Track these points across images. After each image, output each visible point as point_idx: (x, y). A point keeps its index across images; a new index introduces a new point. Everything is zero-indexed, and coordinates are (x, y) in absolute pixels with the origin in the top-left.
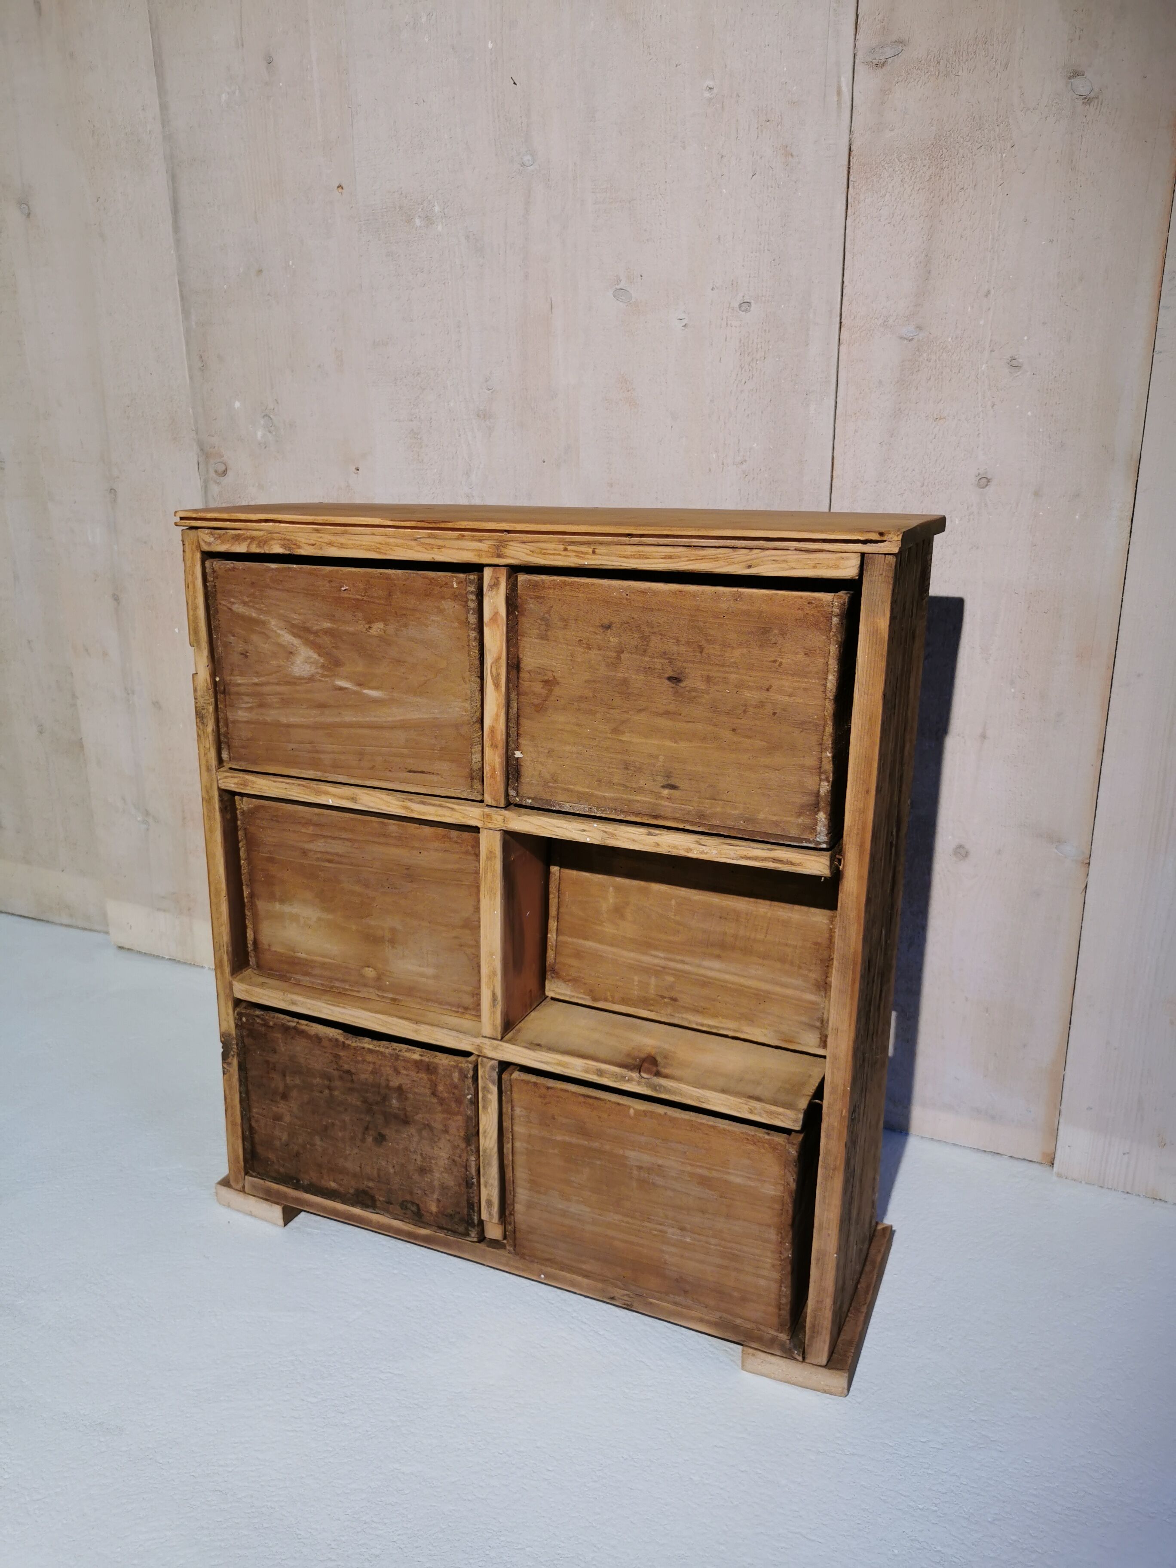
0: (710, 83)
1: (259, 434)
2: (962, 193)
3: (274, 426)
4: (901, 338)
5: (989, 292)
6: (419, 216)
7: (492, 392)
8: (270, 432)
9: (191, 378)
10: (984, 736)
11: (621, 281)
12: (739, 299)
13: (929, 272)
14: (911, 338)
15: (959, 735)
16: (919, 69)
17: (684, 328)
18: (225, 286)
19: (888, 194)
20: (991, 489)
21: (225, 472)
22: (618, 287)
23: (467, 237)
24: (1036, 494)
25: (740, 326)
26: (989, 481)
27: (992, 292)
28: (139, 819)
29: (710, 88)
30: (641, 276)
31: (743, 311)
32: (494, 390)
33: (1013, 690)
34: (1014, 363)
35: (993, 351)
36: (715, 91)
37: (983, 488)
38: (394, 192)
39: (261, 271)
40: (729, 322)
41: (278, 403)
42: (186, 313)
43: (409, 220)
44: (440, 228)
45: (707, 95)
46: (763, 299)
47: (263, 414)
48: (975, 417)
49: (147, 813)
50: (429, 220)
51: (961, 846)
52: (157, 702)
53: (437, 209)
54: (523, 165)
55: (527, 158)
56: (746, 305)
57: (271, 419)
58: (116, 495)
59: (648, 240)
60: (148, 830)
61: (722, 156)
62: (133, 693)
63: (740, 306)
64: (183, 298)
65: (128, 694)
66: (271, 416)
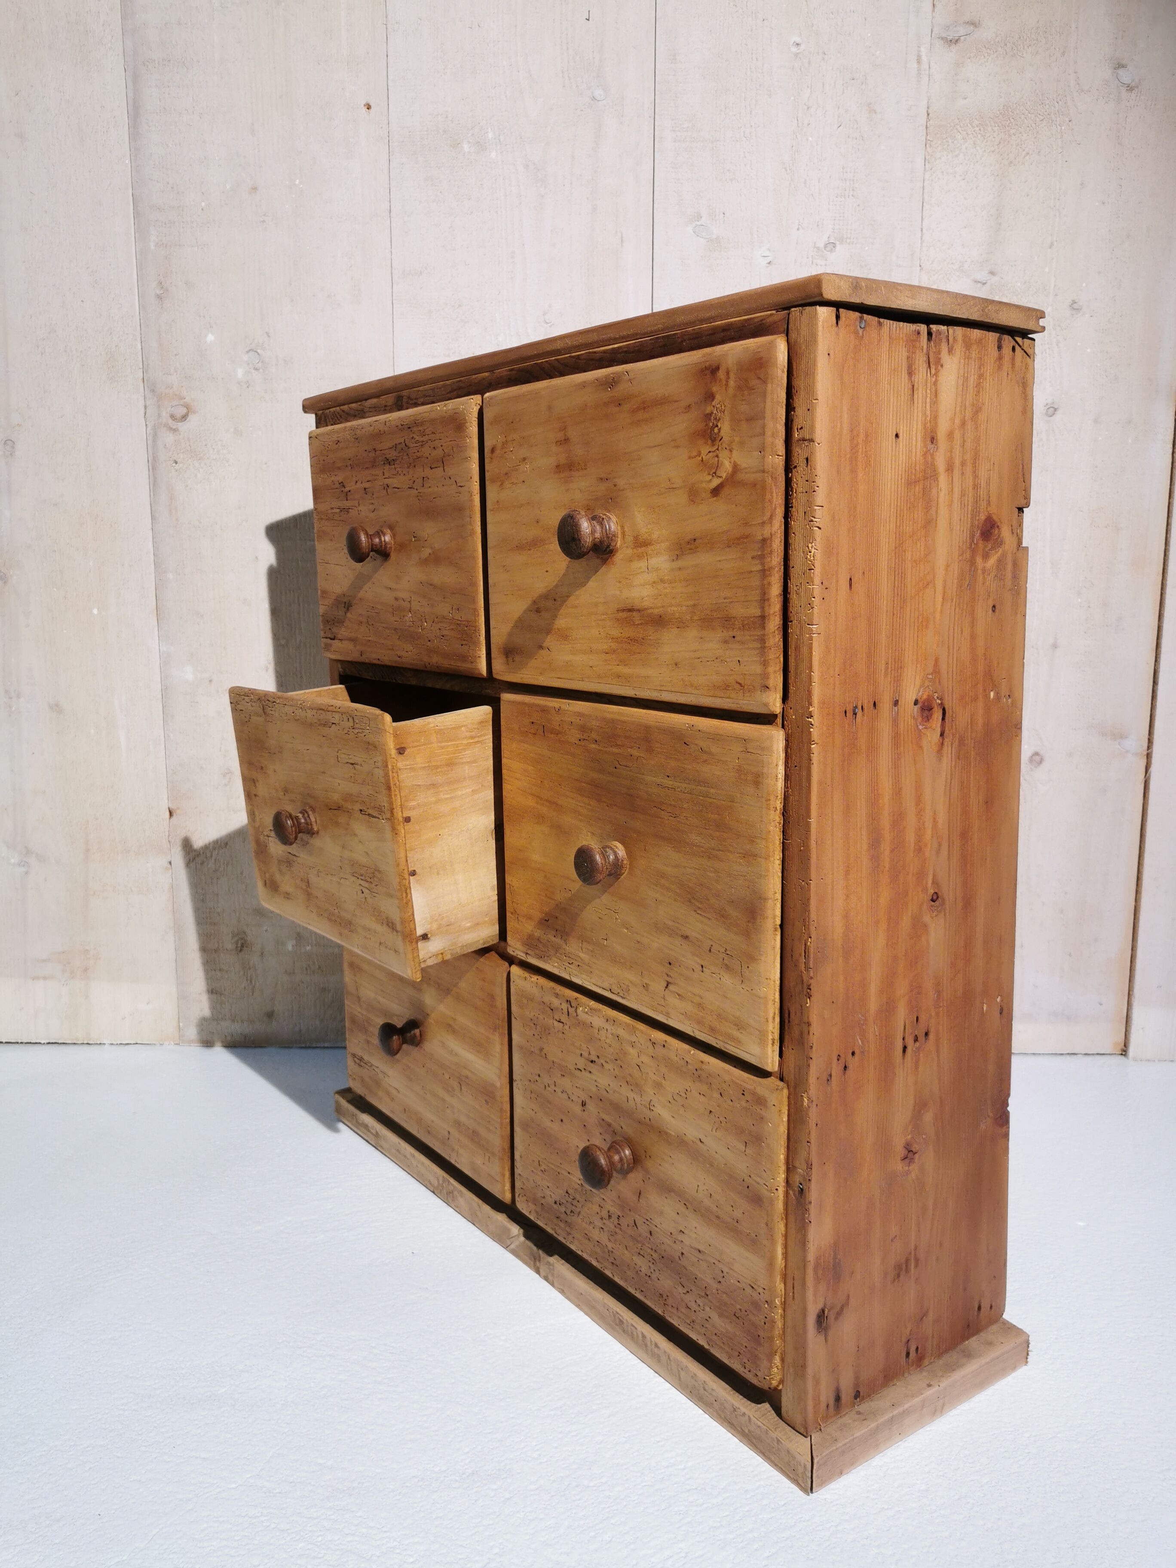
0: (798, 40)
1: (240, 373)
2: (1027, 158)
3: (262, 362)
4: (975, 282)
5: (1052, 244)
6: (469, 142)
7: (550, 326)
8: (256, 369)
9: (142, 307)
10: (1055, 646)
11: (701, 217)
12: (825, 239)
13: (1000, 224)
14: (985, 282)
15: (1033, 647)
16: (988, 48)
17: (768, 265)
18: (203, 204)
19: (962, 155)
20: (1058, 417)
21: (184, 417)
22: (698, 223)
23: (527, 166)
24: (1096, 421)
25: (826, 265)
26: (1056, 410)
27: (1055, 243)
28: (13, 861)
29: (798, 44)
30: (724, 214)
31: (828, 251)
32: (553, 324)
33: (1079, 600)
34: (1075, 306)
35: (1056, 295)
36: (802, 47)
37: (1051, 416)
38: (437, 115)
39: (255, 189)
40: (815, 261)
41: (269, 336)
42: (141, 232)
43: (456, 145)
44: (493, 155)
45: (794, 49)
46: (848, 241)
47: (247, 349)
48: (1042, 353)
49: (28, 852)
50: (481, 146)
51: (1037, 754)
52: (57, 705)
53: (490, 135)
54: (594, 99)
55: (599, 93)
56: (831, 246)
57: (258, 354)
58: (13, 447)
59: (731, 180)
60: (27, 873)
61: (808, 108)
62: (19, 696)
63: (825, 247)
64: (137, 214)
65: (11, 698)
66: (259, 351)
